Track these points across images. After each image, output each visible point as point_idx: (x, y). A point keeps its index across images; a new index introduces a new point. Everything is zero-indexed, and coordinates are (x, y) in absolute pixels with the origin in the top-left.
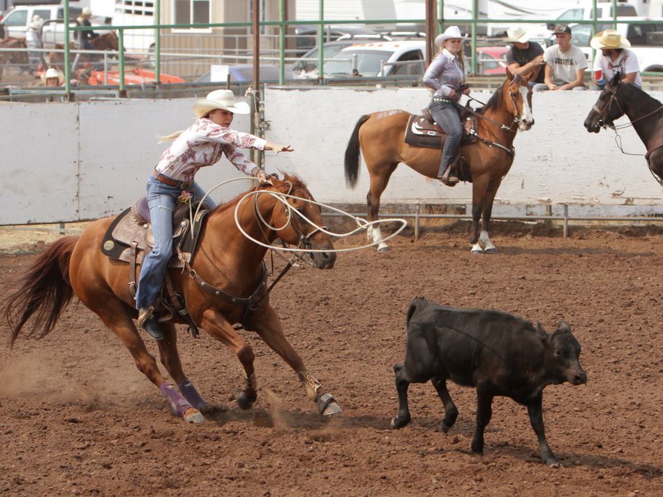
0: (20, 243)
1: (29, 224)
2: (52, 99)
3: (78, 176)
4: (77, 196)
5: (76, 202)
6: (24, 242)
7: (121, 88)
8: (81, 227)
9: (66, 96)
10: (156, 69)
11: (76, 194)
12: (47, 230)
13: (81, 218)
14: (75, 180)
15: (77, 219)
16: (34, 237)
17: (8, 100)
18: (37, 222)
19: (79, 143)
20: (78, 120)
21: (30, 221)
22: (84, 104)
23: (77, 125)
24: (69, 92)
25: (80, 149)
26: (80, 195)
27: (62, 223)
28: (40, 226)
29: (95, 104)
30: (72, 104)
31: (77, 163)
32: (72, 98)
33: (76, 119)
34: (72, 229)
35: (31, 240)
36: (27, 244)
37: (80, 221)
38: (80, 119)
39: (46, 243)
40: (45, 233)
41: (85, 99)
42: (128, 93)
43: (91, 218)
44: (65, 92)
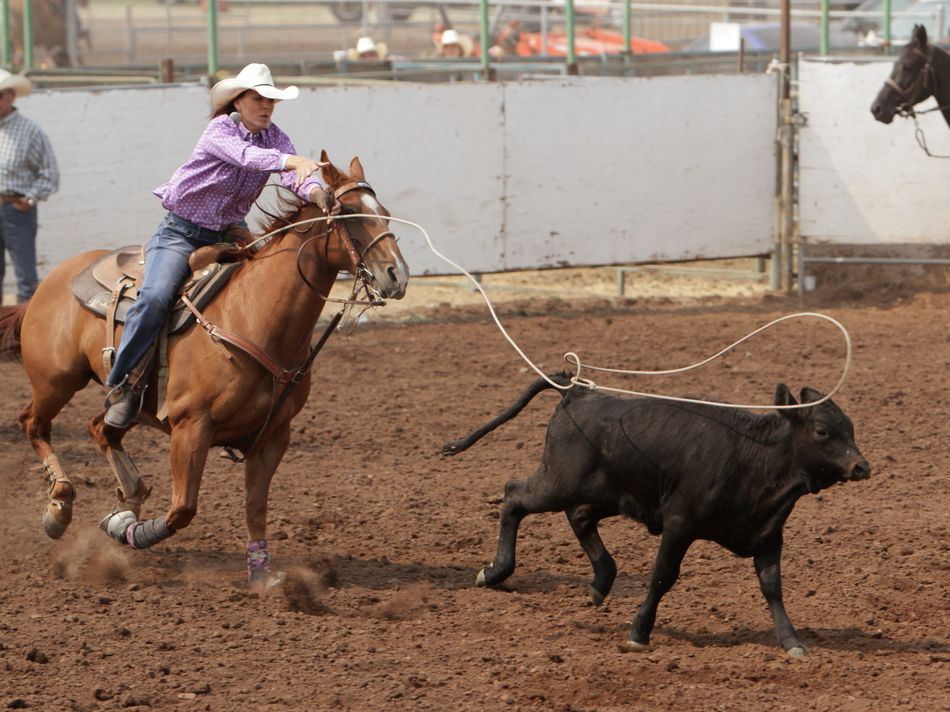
0: (412, 305)
1: (426, 275)
2: (460, 77)
3: (503, 199)
4: (502, 231)
5: (500, 241)
6: (418, 304)
7: (570, 60)
8: (508, 281)
9: (481, 73)
10: (625, 30)
11: (500, 228)
12: (455, 286)
13: (509, 267)
14: (498, 206)
15: (501, 267)
16: (434, 296)
17: (390, 79)
18: (440, 271)
19: (505, 149)
20: (503, 109)
21: (427, 271)
22: (512, 86)
23: (501, 119)
24: (487, 67)
25: (506, 156)
26: (507, 229)
27: (478, 275)
28: (443, 280)
29: (530, 85)
30: (494, 87)
31: (501, 181)
32: (492, 76)
33: (498, 110)
34: (493, 284)
35: (429, 301)
36: (423, 307)
37: (507, 271)
38: (507, 108)
39: (453, 306)
40: (451, 290)
41: (512, 77)
42: (581, 68)
43: (523, 266)
44: (481, 66)
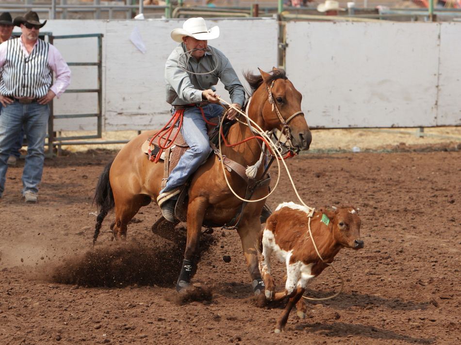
0: (385, 144)
1: (392, 127)
2: (416, 19)
3: (437, 87)
4: (436, 104)
5: (435, 110)
6: (388, 143)
8: (438, 132)
9: (429, 17)
11: (435, 103)
12: (409, 134)
13: (439, 124)
14: (435, 90)
15: (434, 124)
16: (397, 139)
17: (378, 18)
18: (400, 126)
19: (439, 58)
20: (439, 37)
21: (393, 125)
22: (445, 24)
23: (438, 43)
24: (432, 14)
25: (440, 63)
26: (439, 104)
27: (422, 128)
28: (402, 130)
29: (455, 24)
30: (435, 24)
31: (436, 77)
32: (434, 18)
33: (437, 37)
34: (431, 133)
35: (394, 142)
36: (390, 145)
37: (437, 126)
38: (441, 37)
39: (407, 145)
40: (407, 136)
41: (445, 20)
43: (447, 124)
44: (429, 13)
